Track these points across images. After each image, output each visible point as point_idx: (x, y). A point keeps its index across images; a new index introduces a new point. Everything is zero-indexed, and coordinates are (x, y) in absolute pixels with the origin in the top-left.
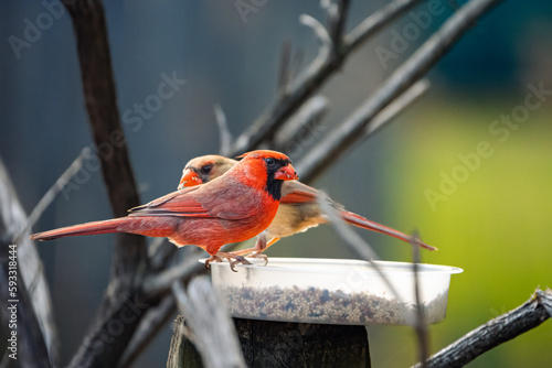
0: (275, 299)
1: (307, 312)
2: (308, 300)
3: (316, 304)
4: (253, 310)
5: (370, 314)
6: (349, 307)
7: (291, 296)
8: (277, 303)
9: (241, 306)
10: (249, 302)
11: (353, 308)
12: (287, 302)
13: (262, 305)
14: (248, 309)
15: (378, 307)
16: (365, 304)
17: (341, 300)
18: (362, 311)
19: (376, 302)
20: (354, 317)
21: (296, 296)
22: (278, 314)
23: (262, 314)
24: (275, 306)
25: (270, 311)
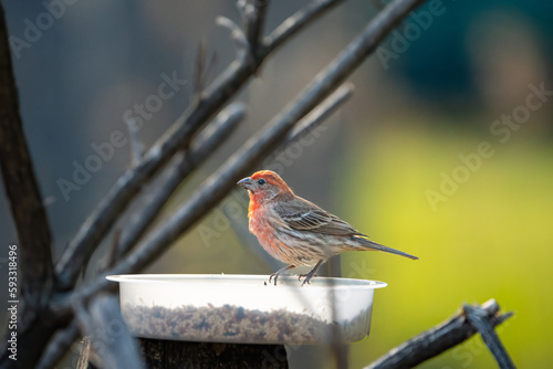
0: (188, 317)
1: (222, 331)
2: (223, 318)
3: (231, 322)
4: (164, 330)
5: (288, 332)
6: (266, 325)
7: (205, 314)
8: (190, 321)
9: (152, 326)
10: (160, 321)
11: (271, 326)
12: (200, 320)
13: (173, 324)
14: (159, 329)
15: (297, 325)
16: (284, 322)
17: (258, 318)
18: (280, 329)
19: (295, 319)
20: (271, 335)
21: (210, 314)
22: (191, 334)
23: (174, 334)
24: (188, 325)
25: (183, 331)
